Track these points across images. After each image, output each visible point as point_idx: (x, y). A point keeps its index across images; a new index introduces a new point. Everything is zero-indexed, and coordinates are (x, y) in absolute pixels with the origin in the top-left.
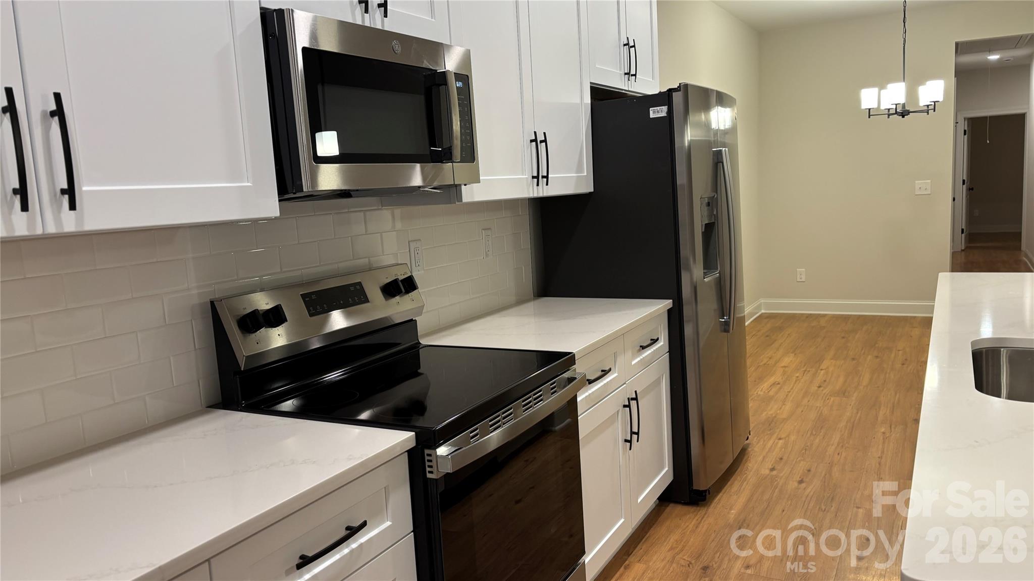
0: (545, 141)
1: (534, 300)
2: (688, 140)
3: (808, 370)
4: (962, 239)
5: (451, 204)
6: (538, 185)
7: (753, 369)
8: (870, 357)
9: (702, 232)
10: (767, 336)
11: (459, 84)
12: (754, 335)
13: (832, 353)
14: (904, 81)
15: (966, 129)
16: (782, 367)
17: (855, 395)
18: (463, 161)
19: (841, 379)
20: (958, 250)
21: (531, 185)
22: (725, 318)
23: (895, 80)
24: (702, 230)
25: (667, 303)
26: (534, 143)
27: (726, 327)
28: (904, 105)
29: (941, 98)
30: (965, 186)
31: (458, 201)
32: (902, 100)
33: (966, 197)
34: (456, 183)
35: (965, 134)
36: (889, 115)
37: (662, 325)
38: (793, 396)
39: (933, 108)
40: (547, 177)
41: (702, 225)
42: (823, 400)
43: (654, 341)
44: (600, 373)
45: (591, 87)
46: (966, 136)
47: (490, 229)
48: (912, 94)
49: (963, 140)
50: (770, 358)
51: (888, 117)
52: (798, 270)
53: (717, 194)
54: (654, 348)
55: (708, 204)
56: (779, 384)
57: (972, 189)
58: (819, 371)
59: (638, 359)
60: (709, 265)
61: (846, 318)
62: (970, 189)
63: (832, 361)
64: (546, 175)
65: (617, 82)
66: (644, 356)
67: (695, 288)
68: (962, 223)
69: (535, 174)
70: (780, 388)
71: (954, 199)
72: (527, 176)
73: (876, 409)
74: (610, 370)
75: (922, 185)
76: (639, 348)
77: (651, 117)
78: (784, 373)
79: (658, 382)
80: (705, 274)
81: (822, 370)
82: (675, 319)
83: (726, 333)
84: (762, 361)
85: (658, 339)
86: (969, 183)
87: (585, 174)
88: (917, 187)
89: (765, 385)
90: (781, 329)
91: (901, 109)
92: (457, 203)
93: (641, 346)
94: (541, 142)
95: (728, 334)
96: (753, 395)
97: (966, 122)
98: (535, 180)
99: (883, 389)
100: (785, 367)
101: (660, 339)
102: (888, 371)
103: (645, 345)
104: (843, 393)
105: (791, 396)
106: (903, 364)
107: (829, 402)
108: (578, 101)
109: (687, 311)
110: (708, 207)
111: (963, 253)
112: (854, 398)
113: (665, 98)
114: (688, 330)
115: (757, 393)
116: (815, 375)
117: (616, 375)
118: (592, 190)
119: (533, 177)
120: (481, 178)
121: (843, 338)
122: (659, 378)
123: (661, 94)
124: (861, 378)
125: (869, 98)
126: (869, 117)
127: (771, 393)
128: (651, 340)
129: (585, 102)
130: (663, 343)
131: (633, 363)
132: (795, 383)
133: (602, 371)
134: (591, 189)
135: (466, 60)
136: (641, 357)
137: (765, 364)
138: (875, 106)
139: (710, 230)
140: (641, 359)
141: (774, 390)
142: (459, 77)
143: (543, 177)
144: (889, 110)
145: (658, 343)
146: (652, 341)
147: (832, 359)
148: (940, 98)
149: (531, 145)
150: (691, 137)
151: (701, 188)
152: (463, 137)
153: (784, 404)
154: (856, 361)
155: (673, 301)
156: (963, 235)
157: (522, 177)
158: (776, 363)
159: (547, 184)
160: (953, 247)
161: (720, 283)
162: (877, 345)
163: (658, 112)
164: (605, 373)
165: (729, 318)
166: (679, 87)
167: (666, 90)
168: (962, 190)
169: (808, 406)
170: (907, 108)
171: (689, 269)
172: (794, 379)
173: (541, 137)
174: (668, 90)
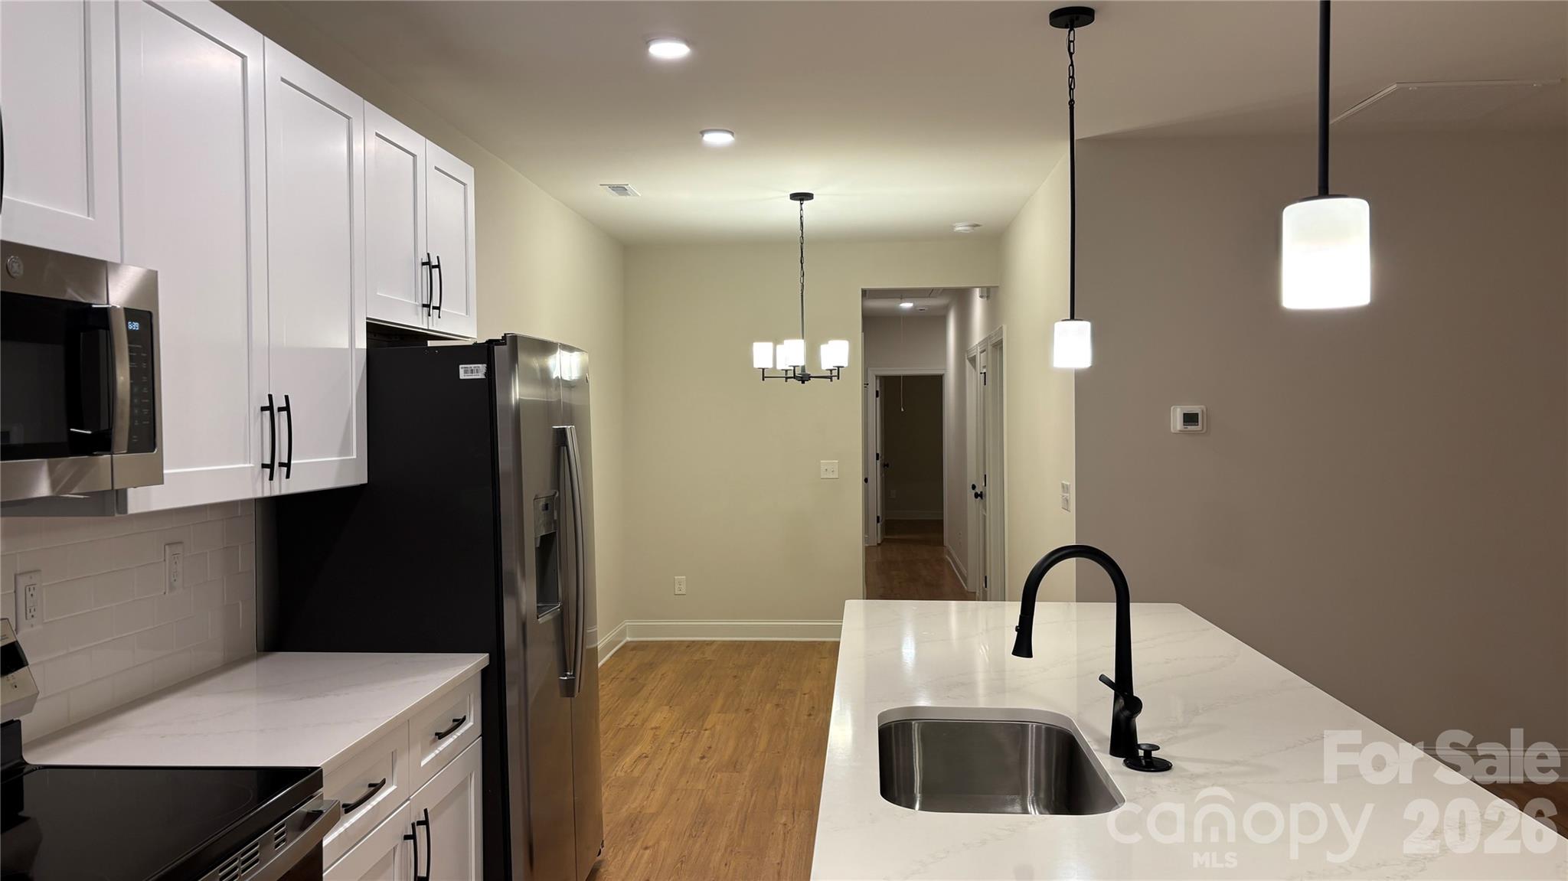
0: (287, 409)
1: (257, 657)
2: (515, 399)
3: (687, 731)
4: (876, 529)
5: (104, 515)
6: (271, 478)
7: (610, 734)
8: (768, 706)
9: (536, 548)
10: (633, 679)
11: (135, 326)
12: (614, 678)
13: (720, 702)
14: (803, 338)
15: (878, 389)
16: (652, 729)
17: (750, 767)
18: (132, 449)
19: (731, 744)
20: (873, 545)
21: (260, 479)
22: (568, 673)
23: (792, 336)
24: (536, 545)
25: (481, 659)
26: (267, 413)
27: (569, 689)
28: (803, 368)
29: (845, 364)
30: (878, 461)
31: (120, 513)
32: (801, 361)
33: (881, 475)
34: (116, 487)
35: (877, 396)
36: (787, 378)
37: (472, 696)
38: (665, 776)
39: (836, 374)
40: (288, 465)
41: (536, 539)
42: (707, 780)
43: (459, 722)
44: (365, 791)
45: (367, 323)
46: (878, 399)
47: (181, 543)
48: (812, 353)
49: (875, 404)
50: (636, 715)
51: (786, 381)
52: (676, 577)
53: (559, 491)
54: (459, 734)
55: (546, 507)
56: (646, 757)
57: (887, 465)
58: (703, 732)
59: (432, 755)
60: (546, 594)
61: (738, 646)
62: (885, 466)
63: (719, 715)
64: (286, 462)
65: (411, 318)
66: (441, 749)
67: (524, 625)
68: (876, 510)
69: (268, 461)
70: (648, 764)
71: (866, 480)
72: (252, 465)
73: (776, 788)
74: (384, 782)
75: (829, 467)
76: (434, 736)
77: (461, 378)
78: (655, 737)
79: (463, 787)
80: (540, 610)
81: (706, 730)
82: (493, 683)
83: (569, 698)
84: (624, 720)
85: (464, 719)
86: (883, 457)
87: (355, 457)
88: (823, 468)
89: (628, 760)
90: (651, 666)
91: (800, 372)
92: (117, 515)
93: (437, 734)
94: (280, 409)
95: (572, 698)
96: (610, 777)
97: (878, 381)
98: (268, 471)
99: (785, 755)
100: (656, 728)
101: (467, 718)
102: (791, 727)
103: (443, 731)
104: (734, 765)
105: (663, 776)
106: (810, 715)
107: (714, 783)
108: (346, 345)
109: (511, 667)
110: (545, 512)
111: (879, 548)
112: (747, 773)
113: (484, 352)
114: (512, 698)
115: (616, 775)
116: (696, 738)
117: (394, 787)
118: (365, 481)
119: (264, 466)
120: (165, 472)
121: (735, 677)
122: (466, 778)
123: (476, 346)
124: (758, 739)
125: (762, 355)
126: (763, 380)
127: (636, 773)
128: (454, 721)
129: (357, 347)
130: (472, 723)
131: (423, 763)
132: (669, 754)
133: (371, 785)
134: (363, 479)
135: (150, 285)
136: (437, 752)
137: (628, 725)
138: (770, 365)
139: (547, 545)
140: (437, 755)
141: (640, 767)
142: (131, 314)
143: (281, 465)
144: (786, 371)
145: (466, 724)
146: (456, 723)
147: (719, 713)
148: (844, 362)
149: (262, 415)
150: (520, 395)
151: (535, 481)
152: (136, 411)
153: (653, 790)
154: (751, 714)
155: (490, 657)
156: (879, 524)
157: (246, 465)
158: (645, 721)
159: (288, 476)
160: (866, 540)
161: (561, 621)
162: (778, 687)
163: (472, 372)
164: (375, 788)
165: (574, 675)
166: (504, 337)
167: (484, 342)
168: (875, 466)
169: (686, 790)
170: (807, 372)
171: (515, 593)
172: (668, 746)
173: (279, 402)
174: (487, 342)
